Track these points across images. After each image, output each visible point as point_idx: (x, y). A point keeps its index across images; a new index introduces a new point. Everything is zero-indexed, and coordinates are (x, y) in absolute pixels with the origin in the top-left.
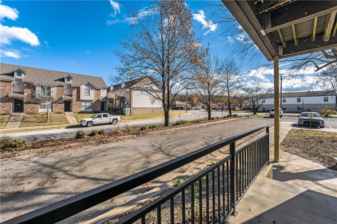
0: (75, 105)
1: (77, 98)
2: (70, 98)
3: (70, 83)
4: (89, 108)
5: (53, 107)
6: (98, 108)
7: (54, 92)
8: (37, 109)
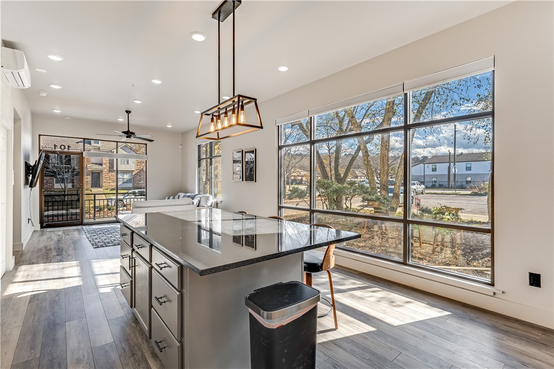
0: (106, 178)
1: (109, 168)
2: (99, 167)
3: (99, 145)
4: (127, 182)
5: (75, 181)
6: (142, 182)
7: (75, 159)
8: (52, 183)
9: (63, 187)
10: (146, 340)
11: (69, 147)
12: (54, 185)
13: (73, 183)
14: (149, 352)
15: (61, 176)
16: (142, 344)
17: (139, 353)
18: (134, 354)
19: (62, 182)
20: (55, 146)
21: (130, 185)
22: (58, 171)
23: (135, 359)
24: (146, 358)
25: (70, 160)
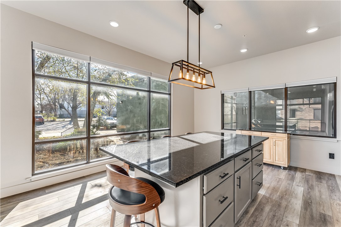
10: (241, 222)
14: (247, 216)
16: (245, 222)
17: (251, 220)
18: (254, 221)
23: (256, 219)
24: (251, 215)
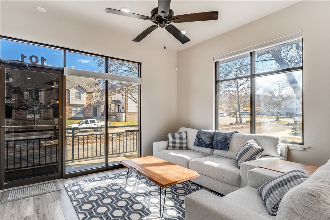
4: (79, 113)
5: (42, 112)
6: (90, 113)
7: (42, 96)
8: (25, 114)
9: (34, 117)
11: (43, 60)
12: (26, 115)
13: (41, 114)
15: (31, 109)
19: (33, 114)
20: (23, 56)
21: (82, 116)
22: (30, 105)
25: (38, 97)
